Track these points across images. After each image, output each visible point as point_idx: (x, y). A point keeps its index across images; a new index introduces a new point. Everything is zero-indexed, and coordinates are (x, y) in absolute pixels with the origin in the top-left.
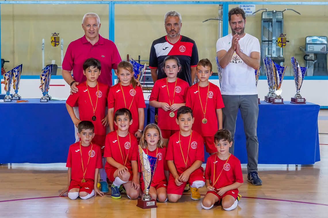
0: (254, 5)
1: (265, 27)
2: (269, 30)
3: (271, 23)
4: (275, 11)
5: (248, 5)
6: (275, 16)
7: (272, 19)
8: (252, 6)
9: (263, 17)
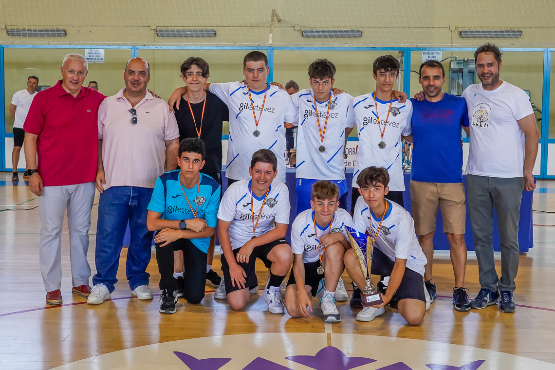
0: (441, 52)
1: (454, 79)
2: (458, 83)
3: (461, 74)
4: (466, 59)
5: (433, 52)
6: (467, 65)
7: (463, 69)
8: (438, 53)
9: (452, 67)
